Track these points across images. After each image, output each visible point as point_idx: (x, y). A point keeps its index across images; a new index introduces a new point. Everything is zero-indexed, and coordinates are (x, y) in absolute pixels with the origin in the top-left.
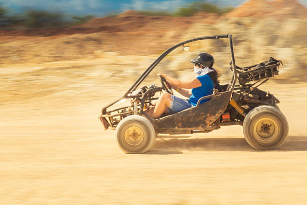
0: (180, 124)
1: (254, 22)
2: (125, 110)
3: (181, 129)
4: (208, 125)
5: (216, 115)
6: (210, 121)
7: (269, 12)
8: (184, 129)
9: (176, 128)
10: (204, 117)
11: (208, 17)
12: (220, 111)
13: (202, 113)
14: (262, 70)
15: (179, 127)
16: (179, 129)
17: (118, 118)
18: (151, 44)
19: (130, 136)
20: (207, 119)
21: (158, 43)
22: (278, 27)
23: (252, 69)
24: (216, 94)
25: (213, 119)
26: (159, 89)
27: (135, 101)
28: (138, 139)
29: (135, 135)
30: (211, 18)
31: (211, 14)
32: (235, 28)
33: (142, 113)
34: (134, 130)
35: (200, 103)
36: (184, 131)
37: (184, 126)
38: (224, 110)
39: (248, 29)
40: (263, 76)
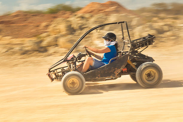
0: (99, 75)
1: (92, 16)
2: (63, 69)
3: (100, 78)
4: (116, 75)
5: (121, 68)
6: (117, 72)
7: (102, 10)
8: (102, 78)
9: (97, 78)
10: (113, 70)
11: (66, 14)
12: (123, 66)
13: (113, 68)
14: (145, 41)
15: (98, 77)
16: (99, 78)
17: (60, 74)
18: (32, 31)
19: (70, 84)
20: (115, 71)
21: (36, 30)
22: (106, 19)
23: (138, 41)
24: (121, 56)
25: (119, 71)
26: (84, 55)
27: (72, 63)
28: (75, 86)
29: (73, 83)
30: (68, 14)
31: (68, 12)
32: (80, 20)
33: (76, 70)
34: (73, 80)
35: (111, 62)
36: (102, 79)
37: (101, 76)
38: (125, 65)
39: (88, 21)
40: (146, 45)
